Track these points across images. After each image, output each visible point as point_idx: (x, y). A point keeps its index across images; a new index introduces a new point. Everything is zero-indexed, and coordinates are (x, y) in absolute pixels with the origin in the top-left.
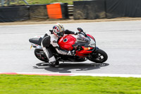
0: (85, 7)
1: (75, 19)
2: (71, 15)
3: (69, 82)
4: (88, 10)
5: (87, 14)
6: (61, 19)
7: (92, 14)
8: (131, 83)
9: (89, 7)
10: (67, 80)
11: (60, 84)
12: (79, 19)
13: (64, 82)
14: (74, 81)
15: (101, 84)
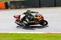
0: (15, 4)
1: (11, 9)
2: (9, 7)
3: (8, 36)
4: (16, 5)
5: (16, 6)
7: (18, 7)
8: (34, 36)
9: (17, 4)
10: (7, 35)
11: (4, 37)
12: (12, 9)
13: (5, 36)
14: (10, 35)
15: (22, 36)
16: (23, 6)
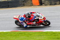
2: (44, 3)
4: (51, 1)
5: (51, 3)
6: (38, 5)
7: (53, 3)
11: (38, 35)
12: (47, 5)
14: (45, 34)
15: (57, 35)
16: (59, 2)
